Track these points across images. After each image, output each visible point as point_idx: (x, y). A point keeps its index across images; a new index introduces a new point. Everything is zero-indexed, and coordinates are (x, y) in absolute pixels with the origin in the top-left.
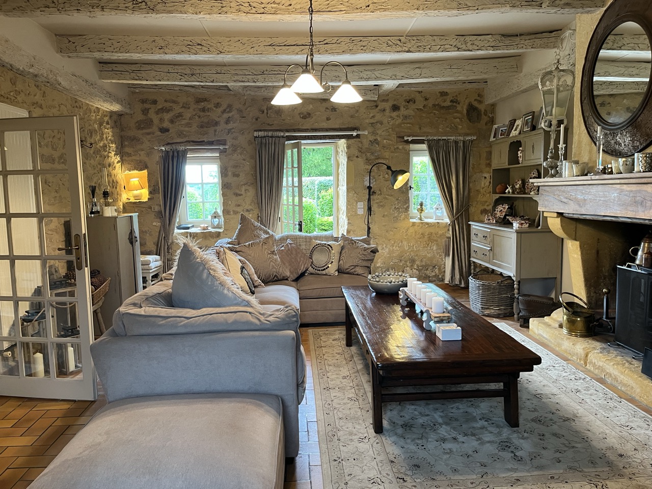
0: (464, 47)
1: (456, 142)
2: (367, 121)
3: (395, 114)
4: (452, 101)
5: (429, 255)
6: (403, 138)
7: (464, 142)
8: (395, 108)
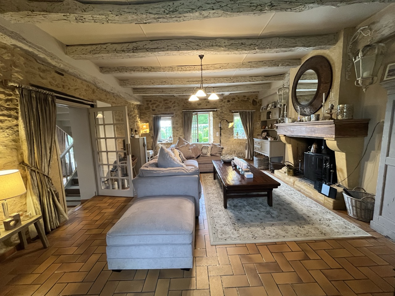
0: (252, 80)
1: (249, 112)
2: (219, 106)
3: (228, 103)
4: (247, 99)
5: (240, 149)
6: (231, 111)
7: (251, 112)
8: (229, 101)
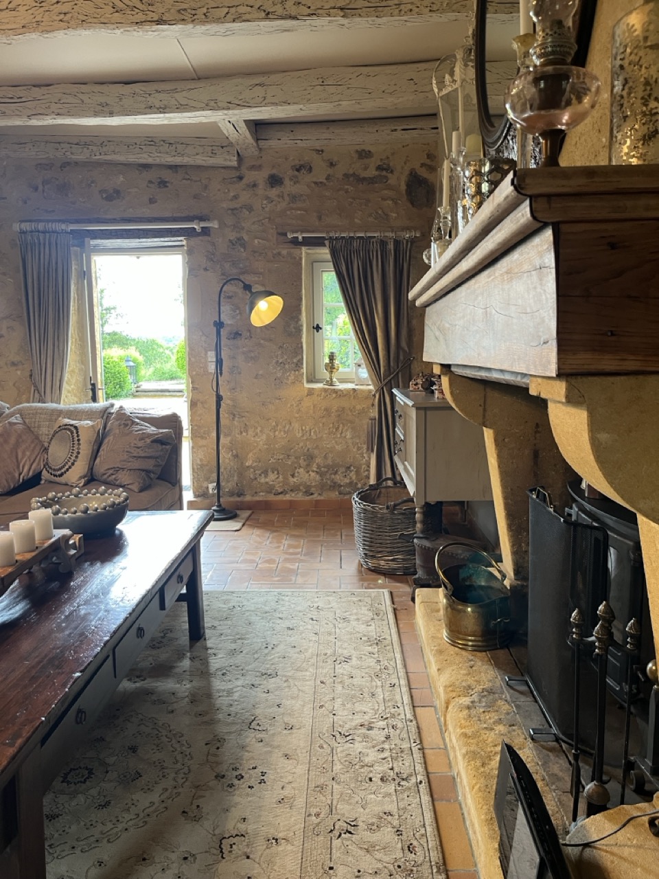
1: (383, 243)
2: (224, 205)
3: (274, 192)
4: (379, 168)
5: (338, 448)
6: (286, 235)
7: (397, 243)
8: (274, 181)
